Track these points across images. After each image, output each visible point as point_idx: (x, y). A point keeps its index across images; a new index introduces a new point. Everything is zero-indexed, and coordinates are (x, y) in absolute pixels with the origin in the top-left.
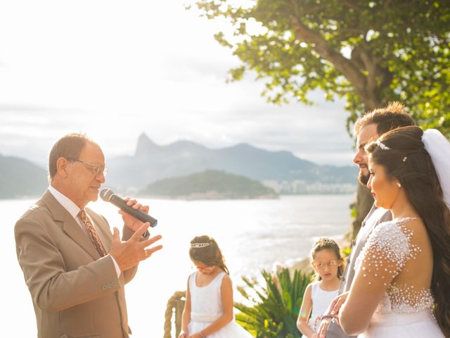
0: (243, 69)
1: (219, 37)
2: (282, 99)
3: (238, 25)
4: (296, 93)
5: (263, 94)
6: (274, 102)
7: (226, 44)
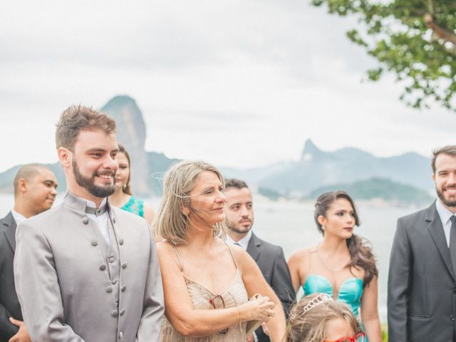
0: (380, 71)
1: (352, 35)
2: (422, 103)
3: (373, 23)
4: (438, 98)
5: (401, 98)
6: (415, 106)
7: (361, 42)
